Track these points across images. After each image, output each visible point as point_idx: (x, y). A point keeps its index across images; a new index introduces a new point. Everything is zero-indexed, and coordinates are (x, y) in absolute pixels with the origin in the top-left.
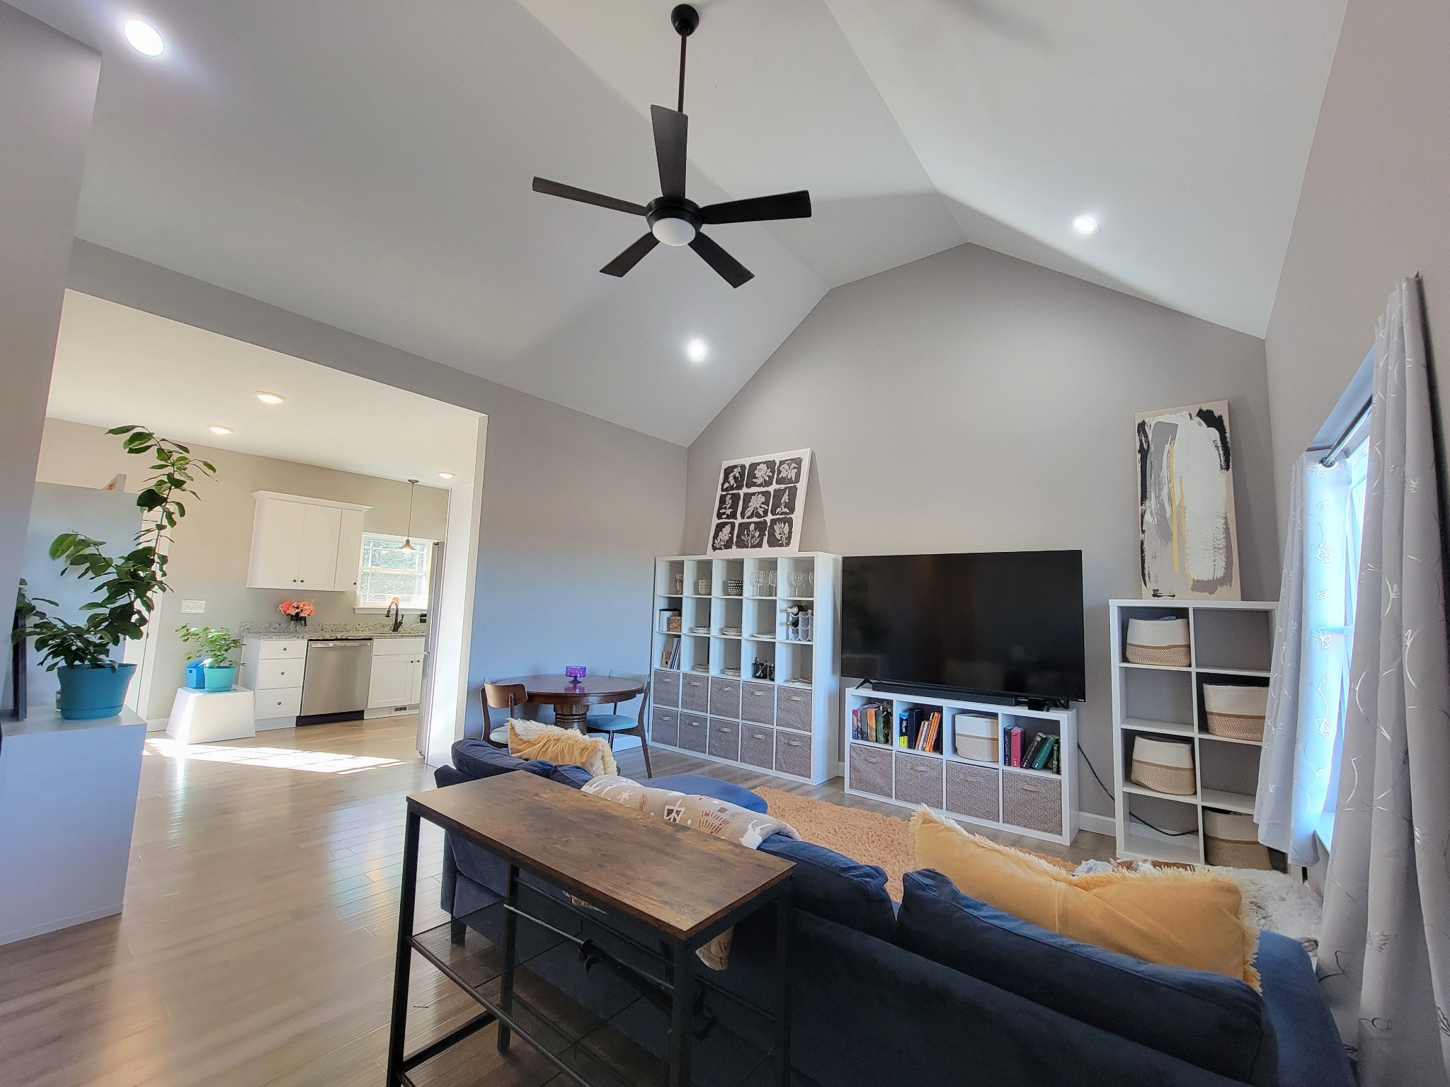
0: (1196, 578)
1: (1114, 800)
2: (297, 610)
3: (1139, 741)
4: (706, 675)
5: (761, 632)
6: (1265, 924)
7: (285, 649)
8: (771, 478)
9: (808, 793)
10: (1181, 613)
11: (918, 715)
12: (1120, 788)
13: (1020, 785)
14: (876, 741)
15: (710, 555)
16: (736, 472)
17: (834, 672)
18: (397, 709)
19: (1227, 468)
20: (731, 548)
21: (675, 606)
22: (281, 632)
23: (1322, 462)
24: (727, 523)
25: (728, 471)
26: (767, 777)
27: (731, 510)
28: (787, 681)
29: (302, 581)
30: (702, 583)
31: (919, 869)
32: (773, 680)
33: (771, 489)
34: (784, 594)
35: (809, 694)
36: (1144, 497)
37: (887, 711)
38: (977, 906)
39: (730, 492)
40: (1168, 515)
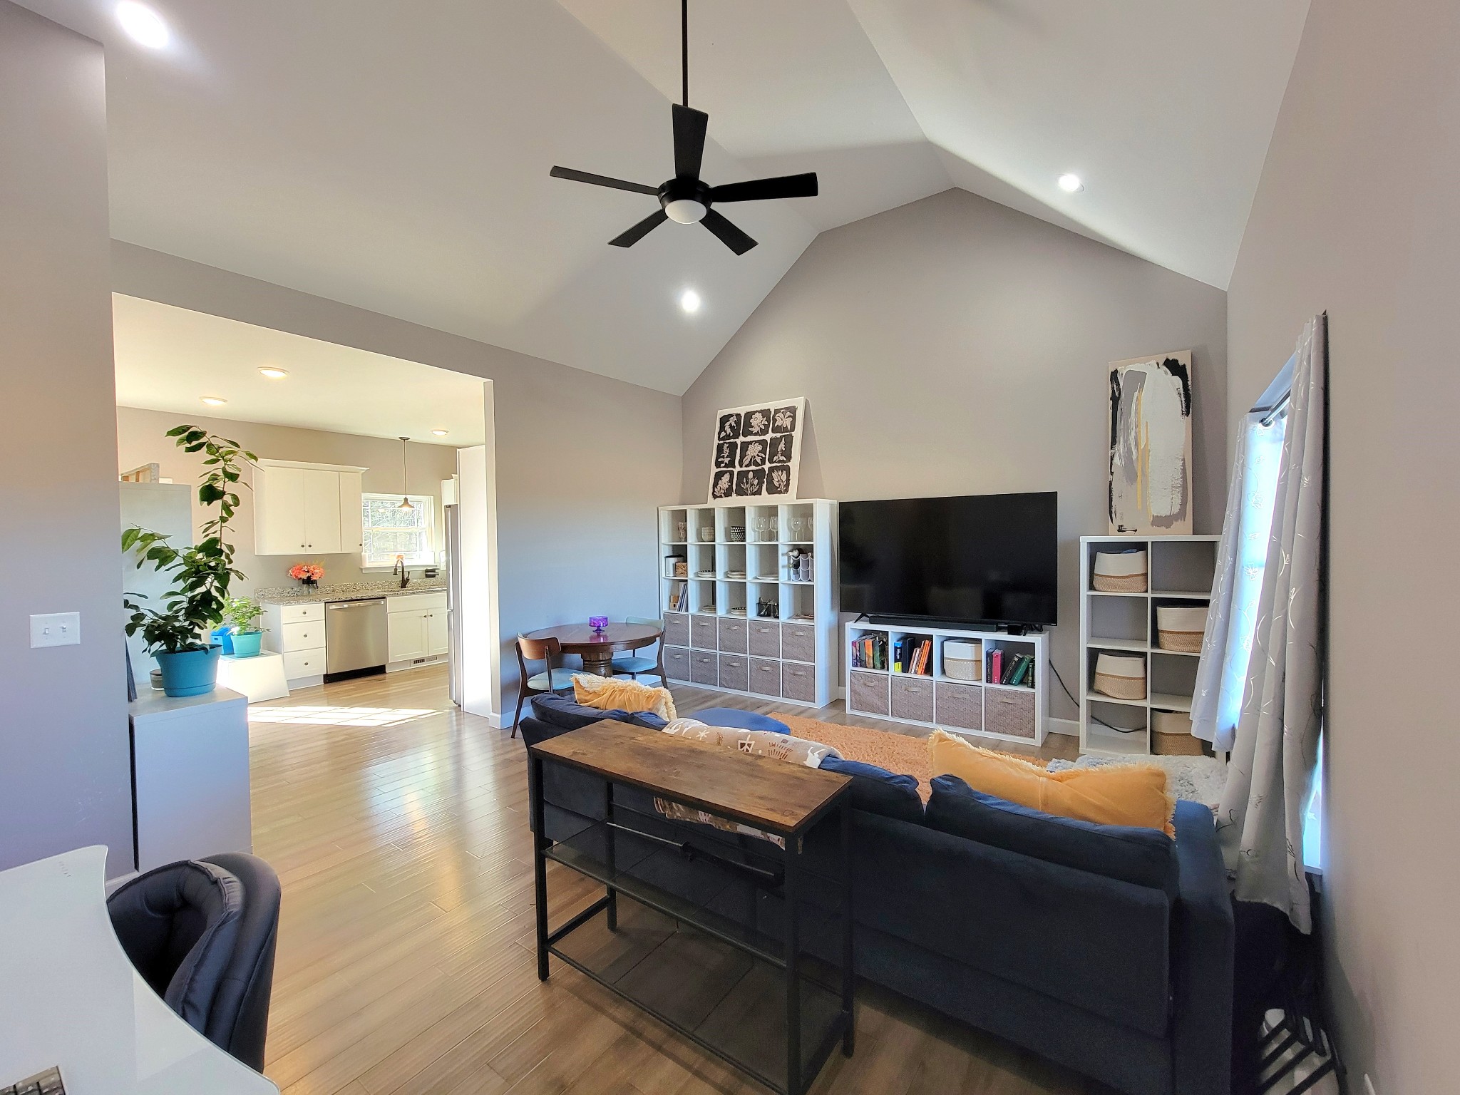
0: (1155, 514)
1: (1079, 706)
2: (308, 575)
3: (1102, 657)
4: (714, 615)
5: (764, 574)
6: (1192, 797)
7: (305, 613)
8: (767, 427)
9: (813, 716)
10: (1141, 546)
11: (911, 643)
12: (1084, 696)
13: (1000, 699)
14: (874, 668)
15: (711, 503)
16: (732, 421)
17: (832, 608)
18: (416, 662)
19: (1187, 415)
20: (731, 495)
21: (680, 553)
22: (296, 598)
23: (1262, 421)
24: (726, 472)
25: (724, 420)
26: (774, 704)
27: (729, 459)
28: (789, 618)
29: (310, 546)
30: (705, 531)
31: (940, 775)
32: (778, 617)
33: (768, 437)
34: (784, 540)
35: (812, 629)
36: (1114, 441)
37: (883, 641)
38: (985, 798)
39: (727, 441)
40: (1134, 457)
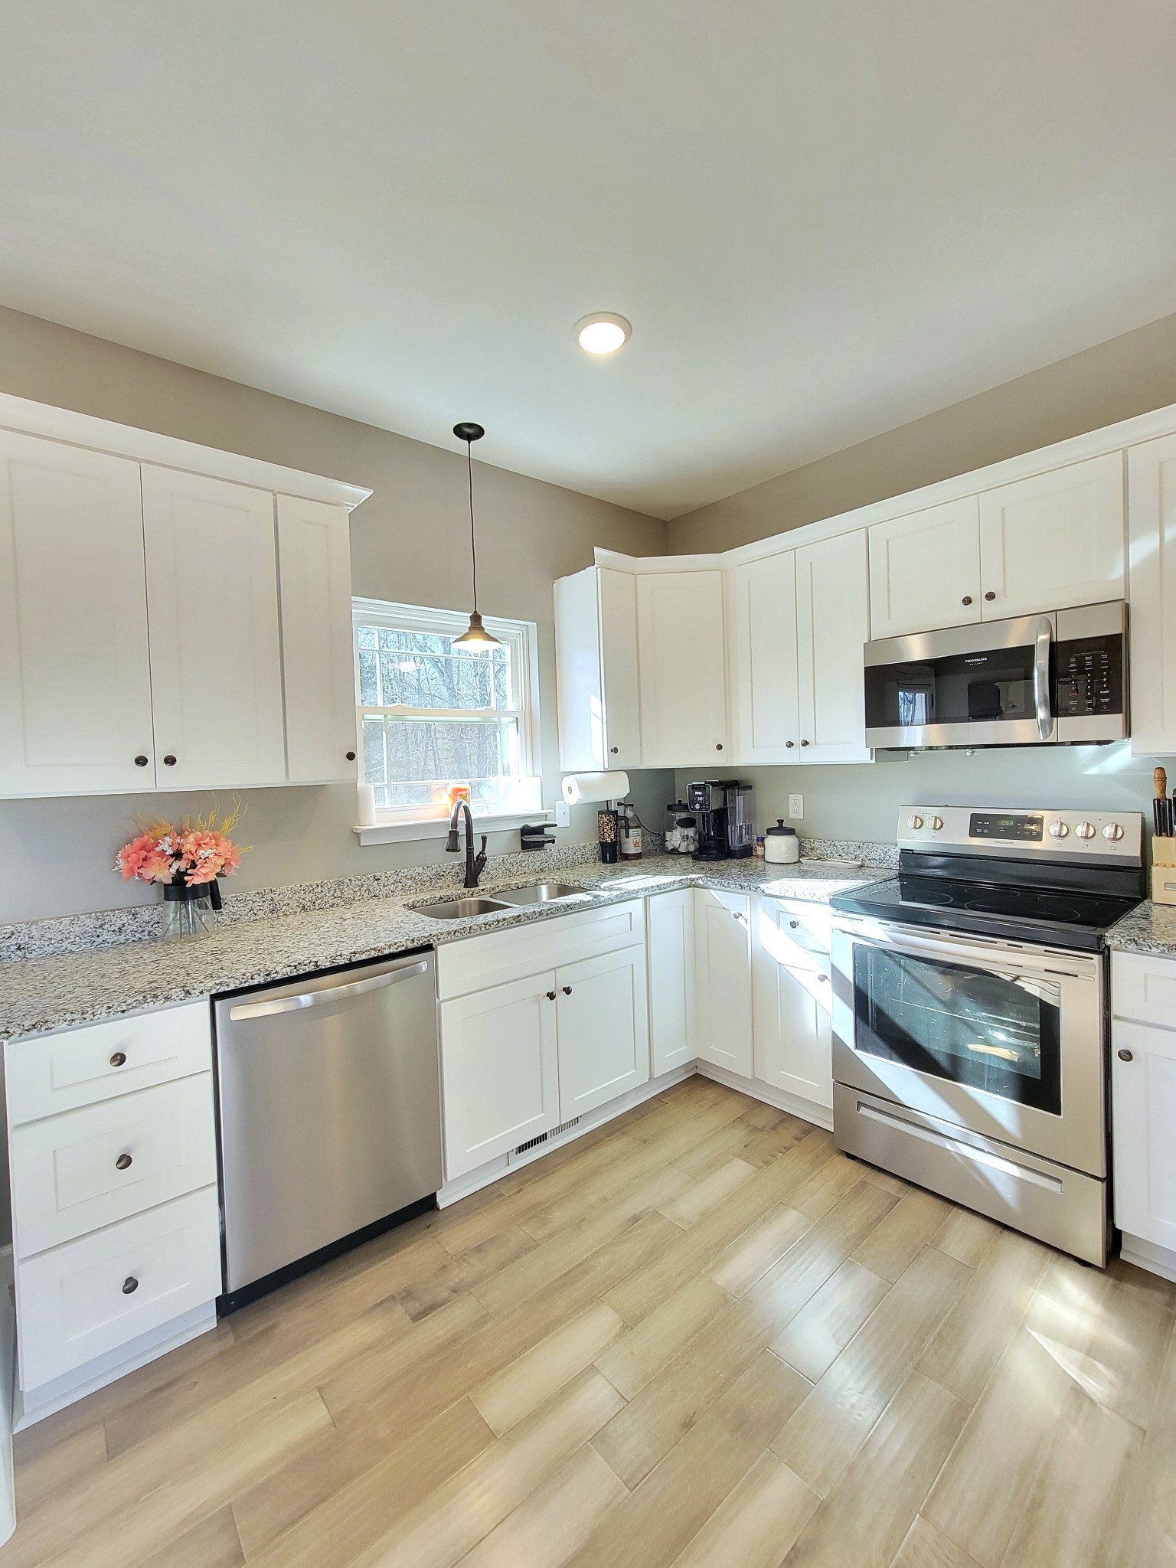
2: (182, 865)
29: (170, 761)
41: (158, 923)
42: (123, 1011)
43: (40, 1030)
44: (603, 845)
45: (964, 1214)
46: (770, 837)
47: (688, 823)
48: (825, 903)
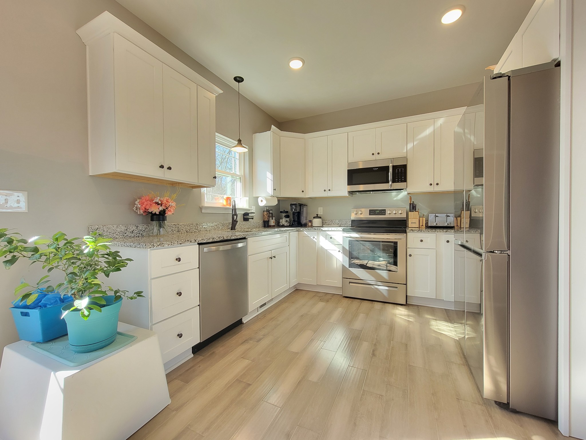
7: (178, 259)
18: (261, 306)
41: (144, 231)
42: (181, 244)
43: (161, 246)
44: (264, 222)
45: (376, 303)
46: (315, 219)
47: (287, 216)
48: (341, 231)
